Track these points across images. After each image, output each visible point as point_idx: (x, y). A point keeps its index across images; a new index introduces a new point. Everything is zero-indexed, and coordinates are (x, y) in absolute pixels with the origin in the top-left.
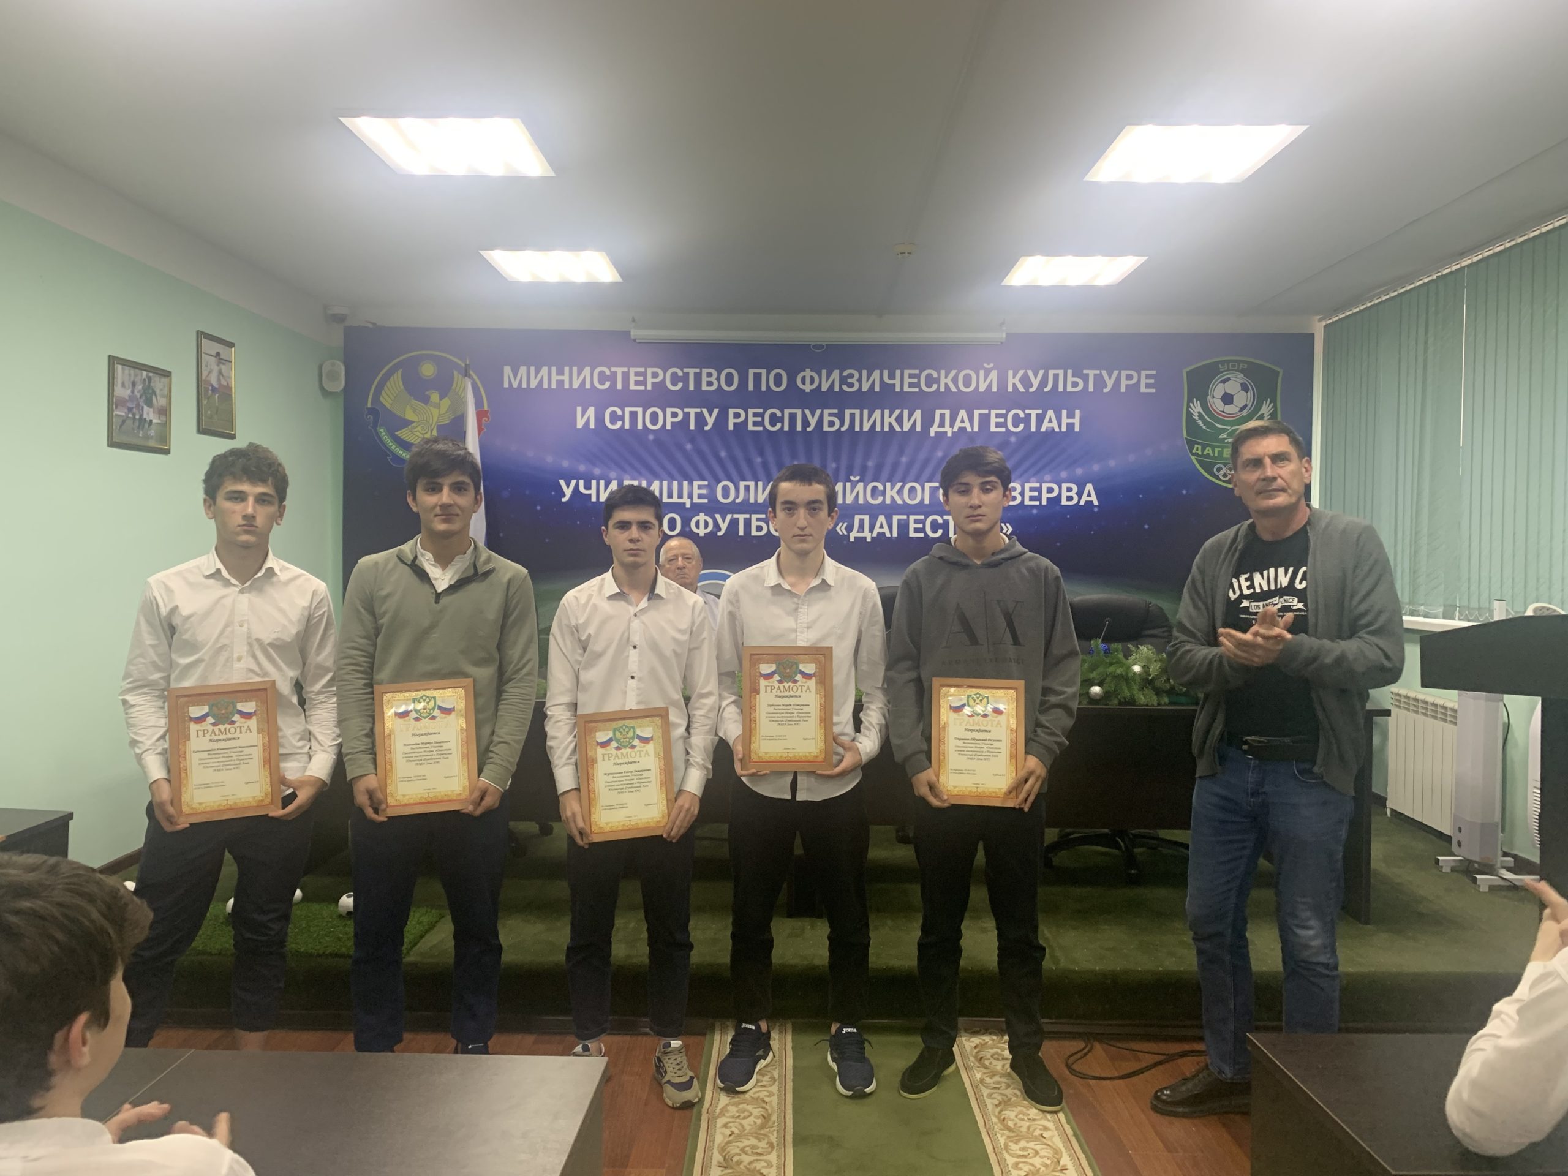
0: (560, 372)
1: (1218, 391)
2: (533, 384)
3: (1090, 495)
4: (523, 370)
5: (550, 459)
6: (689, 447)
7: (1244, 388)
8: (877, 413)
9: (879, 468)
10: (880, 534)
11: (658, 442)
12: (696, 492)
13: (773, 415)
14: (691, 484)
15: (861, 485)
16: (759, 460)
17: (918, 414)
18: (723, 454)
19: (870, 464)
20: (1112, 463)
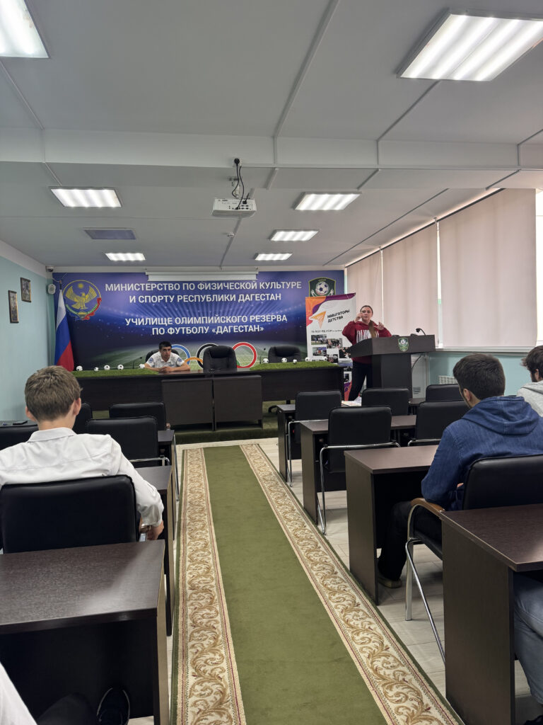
0: (124, 286)
1: (318, 287)
2: (115, 289)
3: (285, 318)
4: (112, 285)
5: (122, 313)
6: (166, 307)
7: (326, 286)
8: (222, 296)
9: (224, 312)
10: (226, 332)
11: (156, 306)
12: (169, 321)
13: (191, 297)
14: (167, 318)
15: (219, 318)
16: (187, 311)
17: (234, 296)
18: (176, 309)
19: (221, 311)
20: (290, 309)
